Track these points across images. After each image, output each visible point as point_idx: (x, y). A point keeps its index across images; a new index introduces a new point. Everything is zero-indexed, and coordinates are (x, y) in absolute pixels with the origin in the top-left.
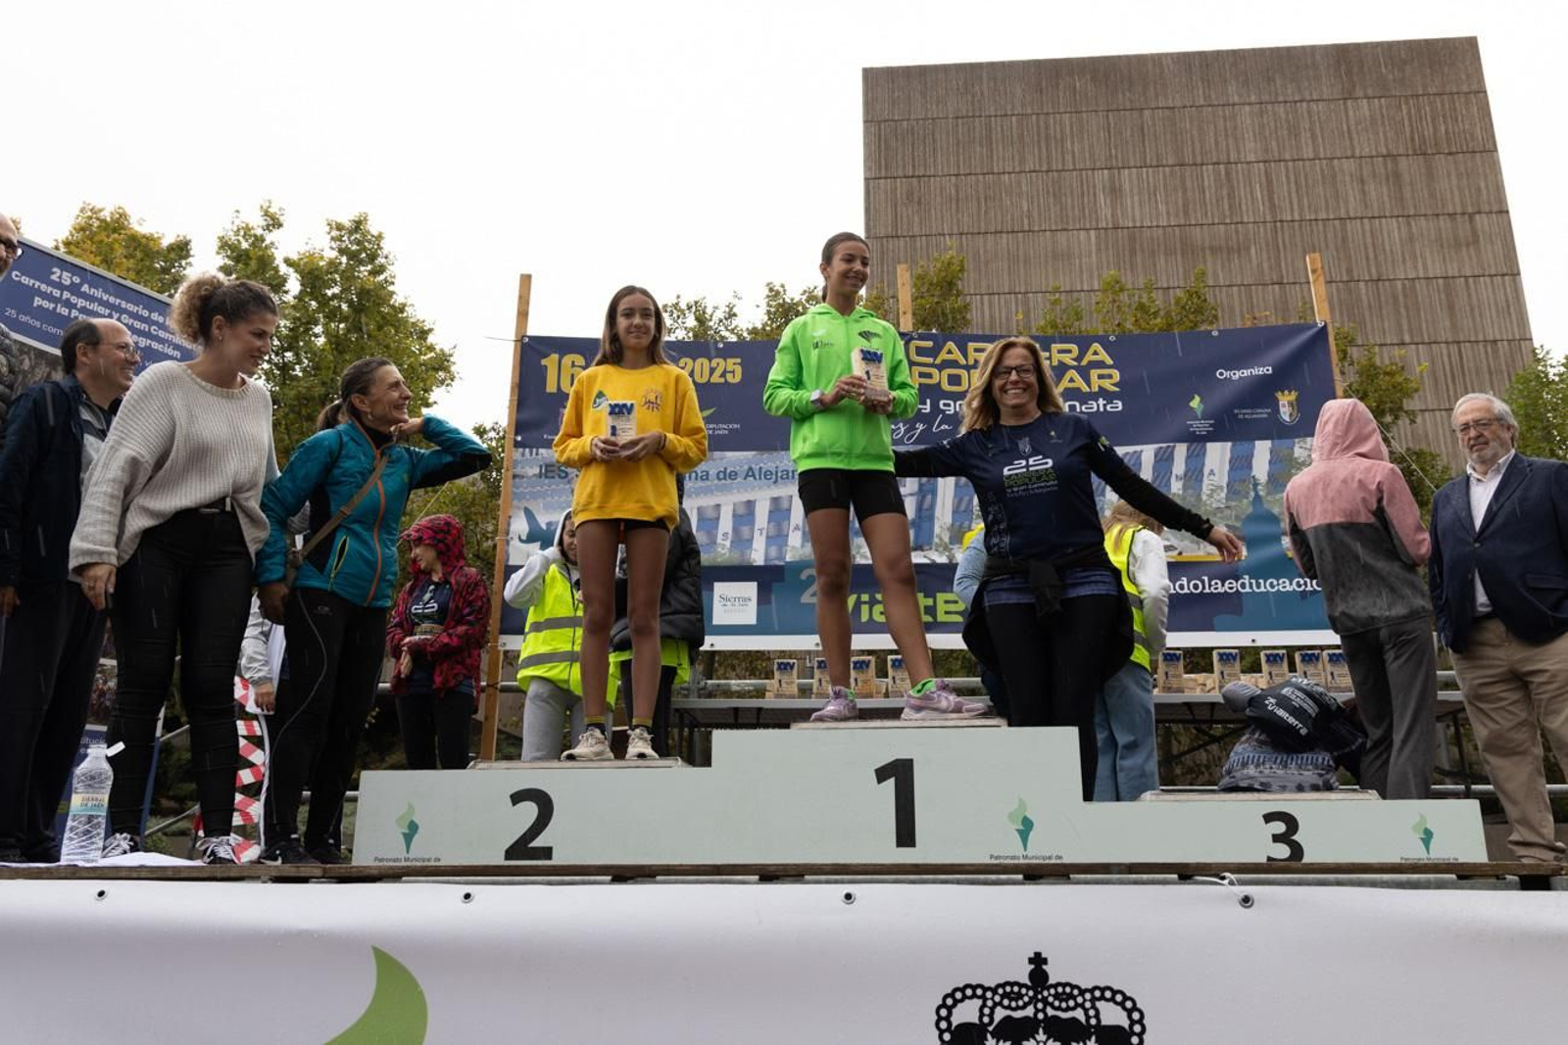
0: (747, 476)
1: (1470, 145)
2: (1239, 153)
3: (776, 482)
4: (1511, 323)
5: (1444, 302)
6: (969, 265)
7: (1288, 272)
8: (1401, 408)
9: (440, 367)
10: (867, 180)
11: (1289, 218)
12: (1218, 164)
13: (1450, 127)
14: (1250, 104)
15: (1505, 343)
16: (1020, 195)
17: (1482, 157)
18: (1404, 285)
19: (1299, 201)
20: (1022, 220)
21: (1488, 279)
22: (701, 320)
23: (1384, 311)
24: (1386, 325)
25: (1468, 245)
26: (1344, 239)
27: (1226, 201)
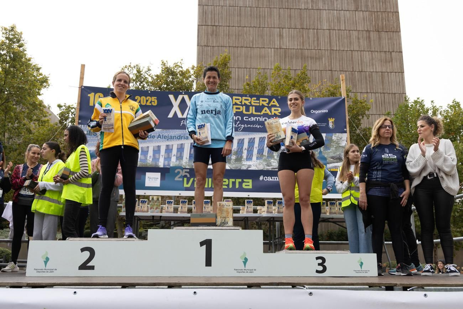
0: (158, 137)
1: (392, 29)
2: (321, 25)
3: (168, 140)
4: (400, 88)
5: (381, 80)
6: (232, 58)
7: (334, 67)
8: (365, 114)
9: (44, 81)
10: (198, 25)
11: (335, 49)
12: (314, 29)
13: (387, 23)
14: (326, 10)
15: (398, 94)
16: (250, 35)
17: (396, 34)
18: (369, 74)
19: (339, 43)
20: (250, 43)
21: (394, 73)
22: (139, 71)
23: (362, 82)
24: (363, 86)
25: (389, 62)
26: (352, 57)
27: (316, 42)
